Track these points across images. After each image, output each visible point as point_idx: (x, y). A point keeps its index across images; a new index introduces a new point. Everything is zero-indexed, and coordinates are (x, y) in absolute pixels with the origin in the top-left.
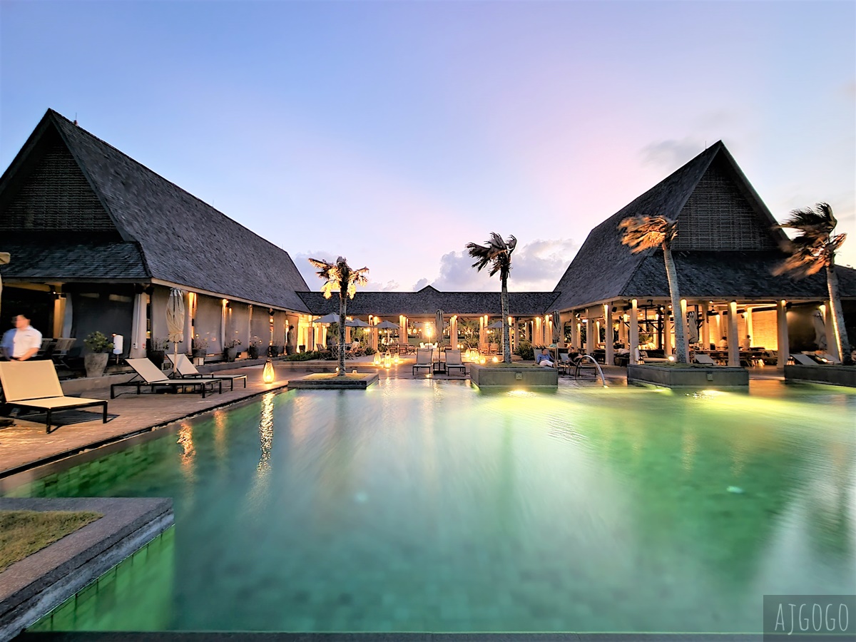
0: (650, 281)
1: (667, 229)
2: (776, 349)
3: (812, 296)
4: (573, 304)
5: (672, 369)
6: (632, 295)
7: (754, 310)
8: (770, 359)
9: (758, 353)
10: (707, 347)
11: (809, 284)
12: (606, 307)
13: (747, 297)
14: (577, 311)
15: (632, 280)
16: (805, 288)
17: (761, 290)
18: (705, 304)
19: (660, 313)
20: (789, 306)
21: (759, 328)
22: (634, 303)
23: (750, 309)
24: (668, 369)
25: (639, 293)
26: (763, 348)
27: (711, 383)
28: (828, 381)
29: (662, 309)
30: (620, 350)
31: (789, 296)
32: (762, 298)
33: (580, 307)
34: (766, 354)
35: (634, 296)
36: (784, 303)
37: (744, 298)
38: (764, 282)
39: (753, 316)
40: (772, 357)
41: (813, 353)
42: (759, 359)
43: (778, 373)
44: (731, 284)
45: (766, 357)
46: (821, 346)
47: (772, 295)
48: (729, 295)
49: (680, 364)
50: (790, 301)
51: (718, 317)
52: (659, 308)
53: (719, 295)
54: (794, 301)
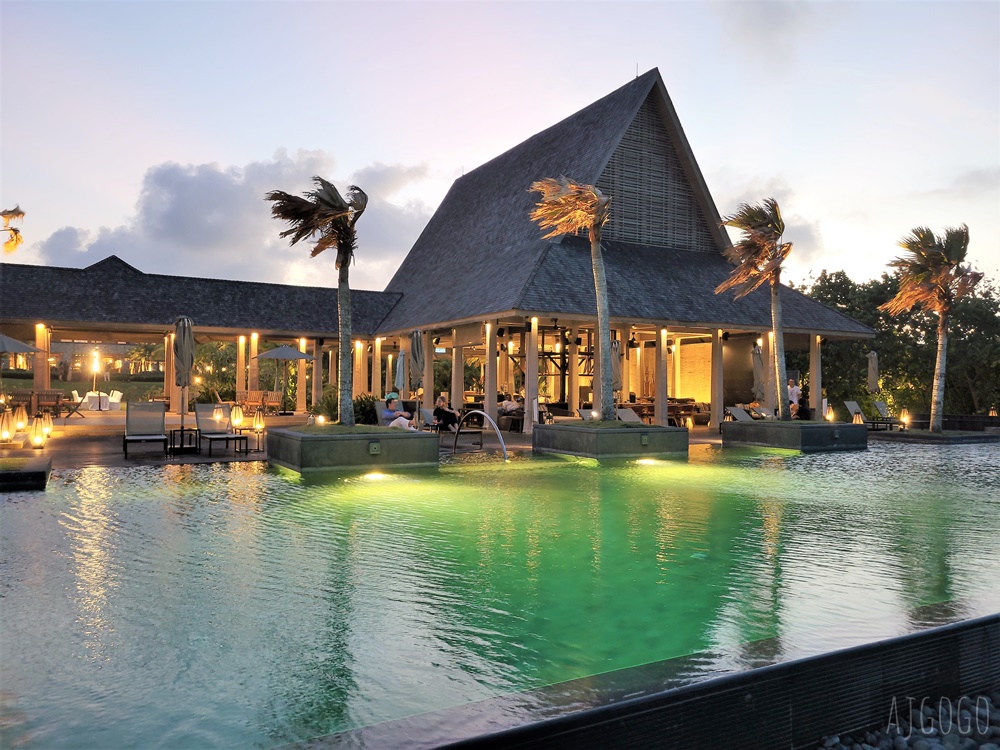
0: (558, 287)
1: (597, 209)
2: (708, 400)
3: (751, 325)
4: (432, 319)
5: (599, 429)
6: (533, 310)
7: (684, 342)
8: (701, 416)
9: (687, 406)
10: (626, 398)
11: (748, 307)
12: (488, 327)
13: (681, 321)
14: (435, 332)
15: (533, 283)
16: (744, 313)
17: (697, 312)
18: (625, 327)
19: (565, 342)
20: (726, 336)
21: (689, 370)
22: (535, 322)
23: (678, 341)
24: (594, 430)
25: (543, 306)
26: (693, 400)
27: (645, 450)
28: (766, 442)
29: (567, 333)
30: (505, 403)
31: (727, 323)
32: (698, 324)
33: (444, 325)
34: (698, 409)
35: (534, 311)
36: (720, 333)
37: (677, 323)
38: (701, 300)
39: (682, 351)
40: (703, 413)
41: (747, 406)
42: (689, 415)
43: (712, 434)
44: (662, 300)
45: (695, 413)
46: (758, 396)
47: (708, 321)
48: (659, 319)
49: (607, 423)
50: (727, 330)
51: (638, 350)
52: (563, 333)
53: (649, 317)
54: (732, 330)
